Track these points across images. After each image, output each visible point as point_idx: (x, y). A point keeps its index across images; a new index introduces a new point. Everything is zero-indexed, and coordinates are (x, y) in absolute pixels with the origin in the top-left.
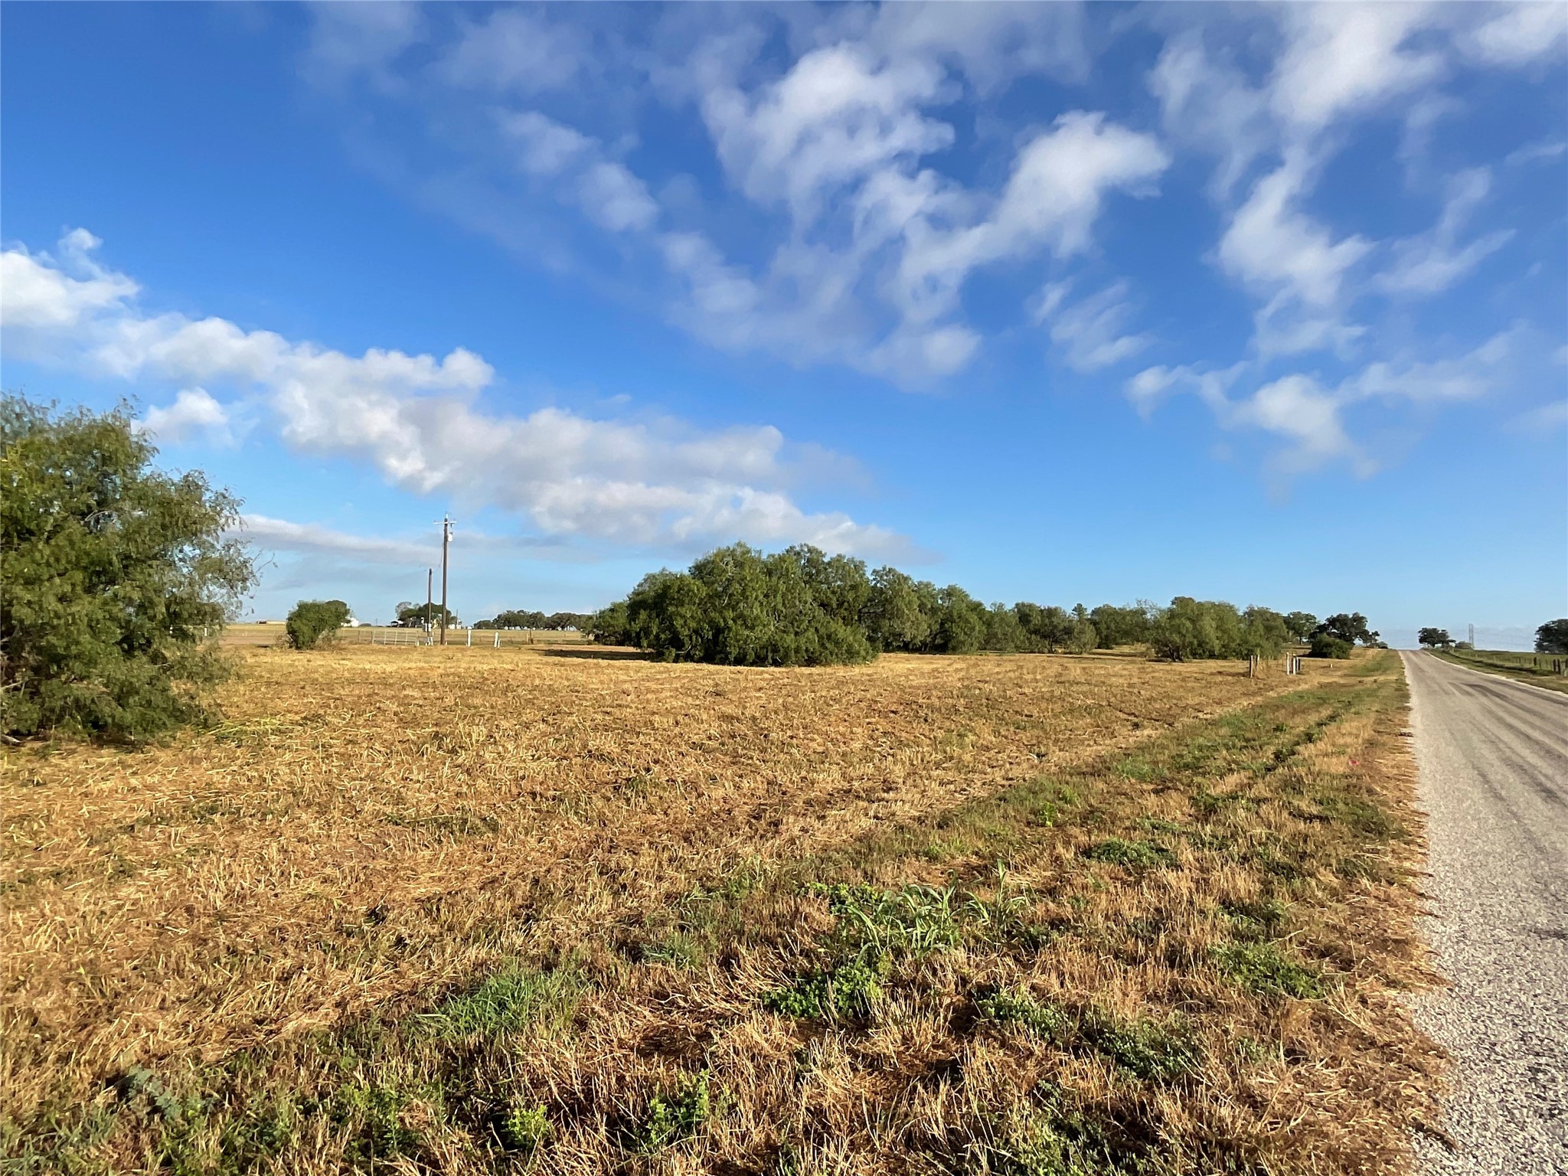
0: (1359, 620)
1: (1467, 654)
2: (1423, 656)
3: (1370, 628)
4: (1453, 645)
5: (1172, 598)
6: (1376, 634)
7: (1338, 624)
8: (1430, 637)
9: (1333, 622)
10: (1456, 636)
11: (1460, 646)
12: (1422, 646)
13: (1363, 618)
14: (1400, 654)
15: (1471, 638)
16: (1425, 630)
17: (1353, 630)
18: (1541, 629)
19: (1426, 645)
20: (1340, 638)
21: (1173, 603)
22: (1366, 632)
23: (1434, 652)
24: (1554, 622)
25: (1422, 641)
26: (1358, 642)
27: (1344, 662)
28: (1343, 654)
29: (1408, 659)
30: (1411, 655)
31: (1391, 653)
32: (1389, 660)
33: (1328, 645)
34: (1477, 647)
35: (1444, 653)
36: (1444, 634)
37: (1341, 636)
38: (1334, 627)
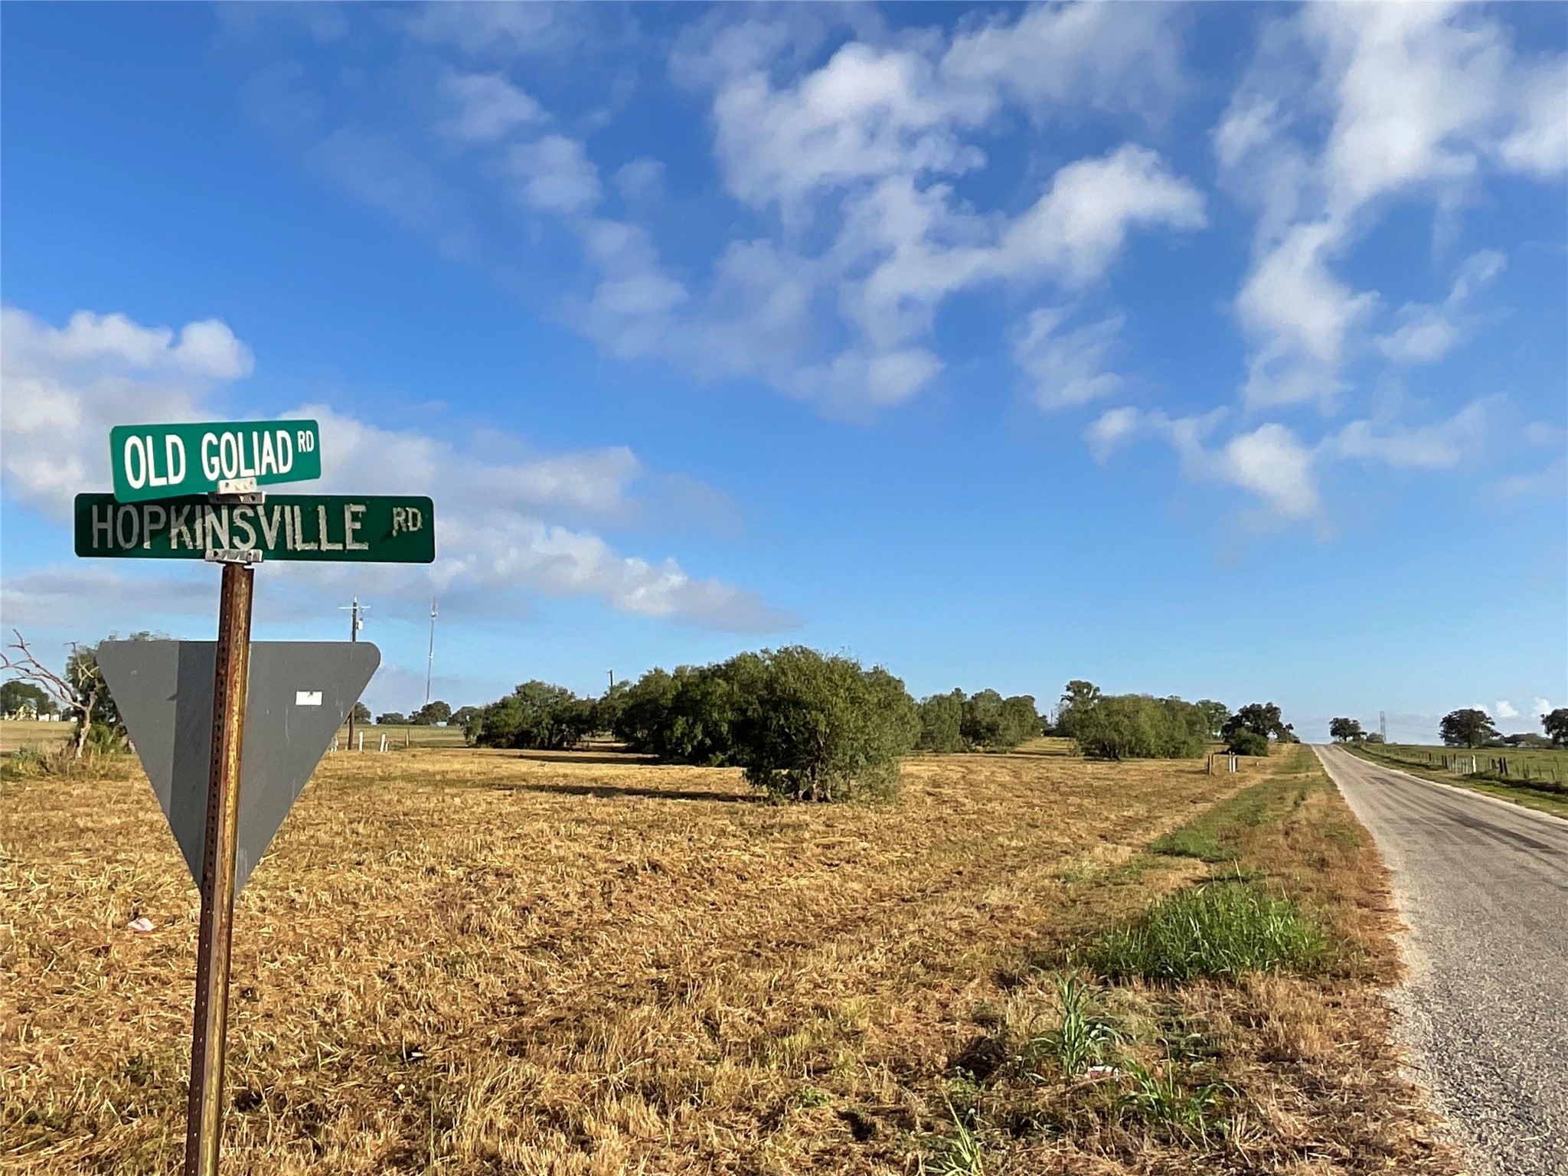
0: (1273, 711)
1: (1376, 749)
2: (1335, 751)
3: (1284, 720)
4: (1365, 737)
5: (1068, 683)
6: (1290, 727)
7: (1251, 716)
8: (1342, 728)
9: (1247, 713)
10: (1368, 729)
11: (1372, 739)
12: (1333, 739)
13: (1276, 709)
14: (1314, 749)
15: (1383, 728)
16: (1336, 721)
17: (1266, 722)
18: (1445, 720)
19: (1337, 739)
20: (1253, 732)
21: (1068, 689)
22: (1280, 725)
23: (1346, 746)
24: (1456, 713)
25: (1334, 733)
26: (1272, 735)
27: (1264, 760)
28: (1262, 751)
29: (1323, 754)
30: (1323, 750)
31: (1305, 750)
32: (1305, 757)
33: (1247, 741)
34: (1389, 740)
35: (1355, 748)
36: (1355, 726)
37: (1256, 730)
38: (1248, 719)
